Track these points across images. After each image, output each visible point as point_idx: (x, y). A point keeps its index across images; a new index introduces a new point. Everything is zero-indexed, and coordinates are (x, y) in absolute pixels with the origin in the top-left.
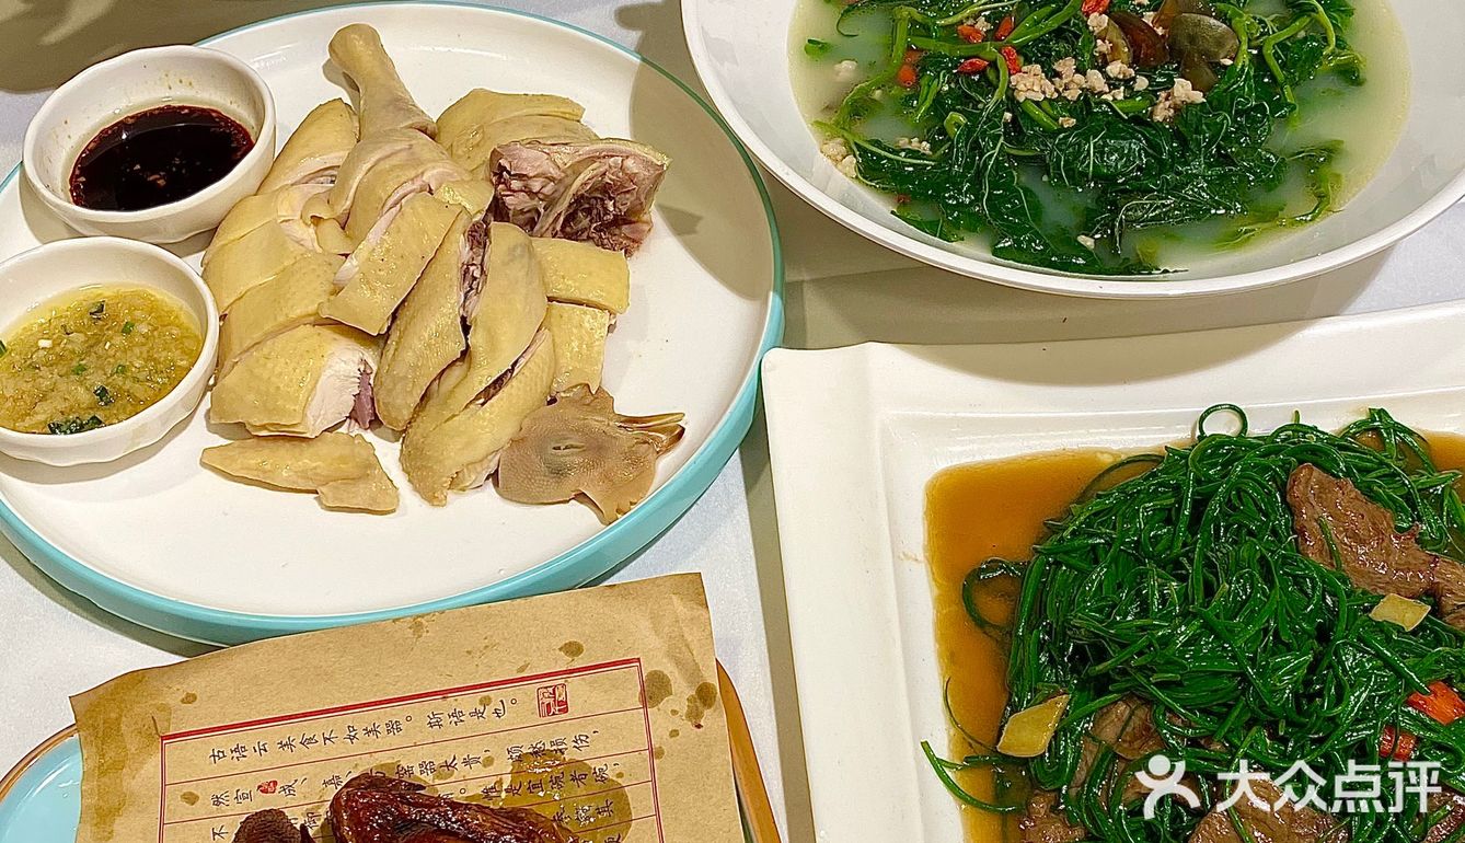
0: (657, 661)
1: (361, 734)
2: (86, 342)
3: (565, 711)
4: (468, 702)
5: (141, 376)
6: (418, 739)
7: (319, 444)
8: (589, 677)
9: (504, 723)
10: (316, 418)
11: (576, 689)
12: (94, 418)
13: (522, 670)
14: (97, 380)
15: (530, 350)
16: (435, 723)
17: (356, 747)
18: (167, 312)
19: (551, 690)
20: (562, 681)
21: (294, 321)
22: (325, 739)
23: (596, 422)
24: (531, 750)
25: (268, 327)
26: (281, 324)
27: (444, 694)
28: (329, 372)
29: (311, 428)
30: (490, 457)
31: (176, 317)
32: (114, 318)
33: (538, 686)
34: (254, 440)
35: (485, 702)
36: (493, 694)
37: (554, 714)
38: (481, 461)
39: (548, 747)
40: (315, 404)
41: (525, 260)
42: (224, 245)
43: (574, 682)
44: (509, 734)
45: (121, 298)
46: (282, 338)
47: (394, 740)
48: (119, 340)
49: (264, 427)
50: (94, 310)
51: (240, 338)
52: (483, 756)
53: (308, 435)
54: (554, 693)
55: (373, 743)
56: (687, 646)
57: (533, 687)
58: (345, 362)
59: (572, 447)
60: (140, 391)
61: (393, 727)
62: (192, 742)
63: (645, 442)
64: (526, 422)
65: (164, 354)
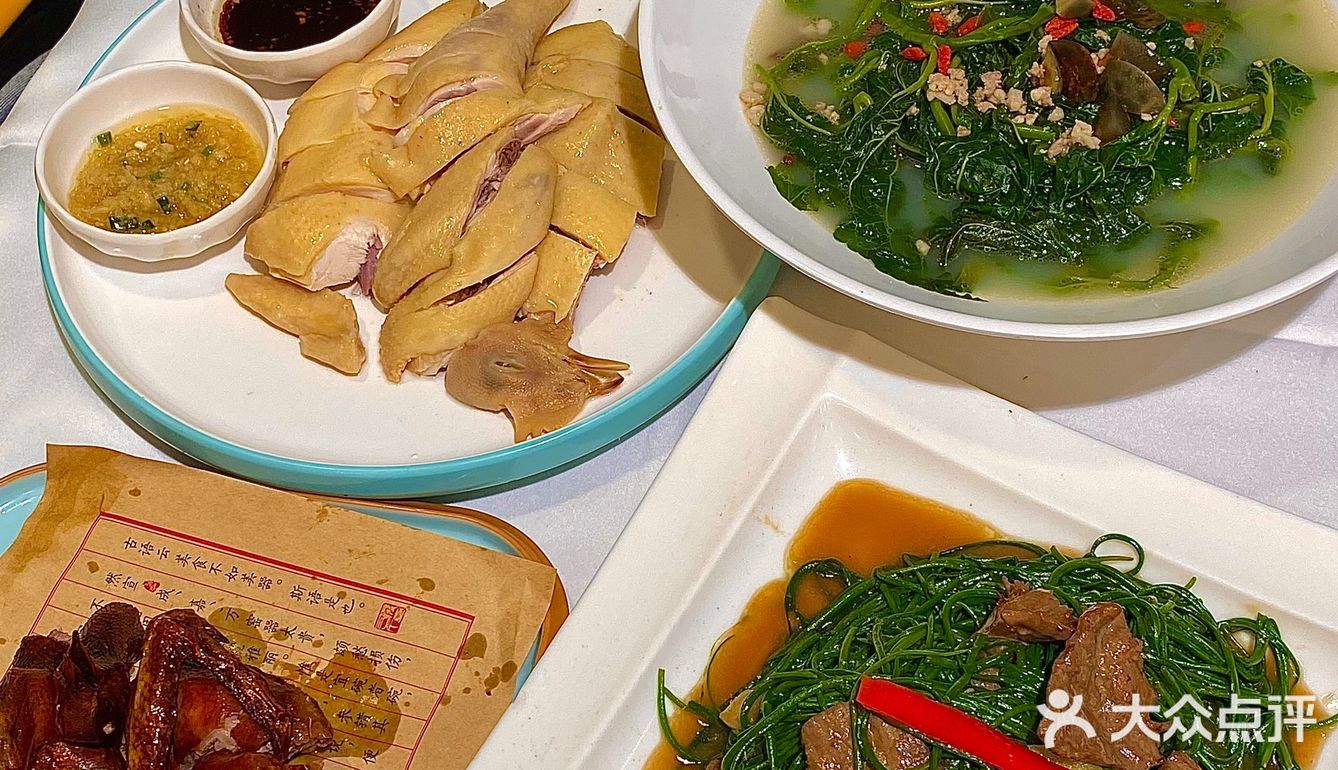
0: (487, 626)
1: (239, 576)
2: (173, 153)
3: (395, 631)
4: (329, 590)
5: (202, 197)
6: (278, 600)
7: (318, 298)
8: (429, 613)
9: (345, 619)
10: (319, 275)
11: (413, 617)
12: (148, 222)
13: (380, 583)
14: (163, 189)
15: (511, 269)
16: (296, 595)
17: (231, 586)
18: (246, 145)
19: (393, 609)
20: (405, 606)
21: (328, 185)
22: (212, 568)
23: (546, 351)
24: (354, 651)
25: (306, 185)
26: (317, 185)
27: (315, 574)
28: (341, 239)
29: (313, 282)
30: (444, 354)
31: (252, 152)
32: (203, 138)
33: (386, 601)
34: (270, 278)
35: (342, 595)
36: (351, 592)
37: (386, 630)
38: (434, 355)
39: (368, 654)
40: (322, 262)
41: (539, 190)
42: (308, 101)
43: (415, 611)
44: (345, 630)
45: (216, 121)
46: (314, 198)
47: (260, 593)
48: (197, 160)
49: (276, 270)
50: (189, 127)
51: (287, 188)
52: (317, 638)
53: (309, 288)
54: (394, 613)
55: (245, 588)
56: (516, 625)
57: (382, 600)
58: (358, 234)
59: (514, 366)
60: (193, 209)
61: (266, 584)
62: (118, 525)
63: (581, 381)
64: (484, 332)
65: (226, 182)
